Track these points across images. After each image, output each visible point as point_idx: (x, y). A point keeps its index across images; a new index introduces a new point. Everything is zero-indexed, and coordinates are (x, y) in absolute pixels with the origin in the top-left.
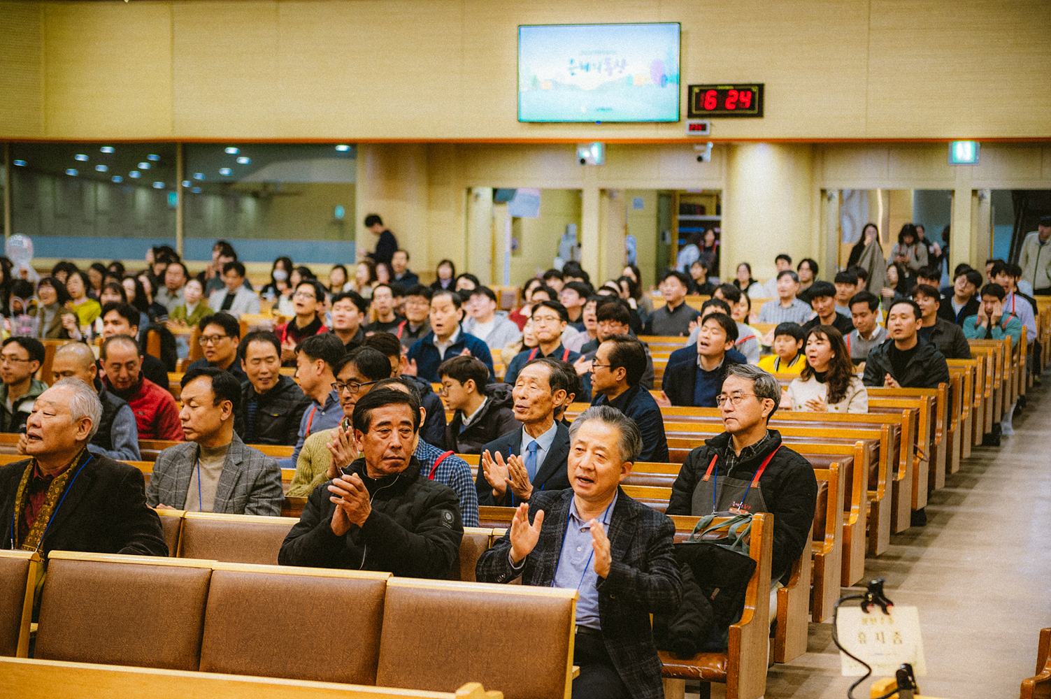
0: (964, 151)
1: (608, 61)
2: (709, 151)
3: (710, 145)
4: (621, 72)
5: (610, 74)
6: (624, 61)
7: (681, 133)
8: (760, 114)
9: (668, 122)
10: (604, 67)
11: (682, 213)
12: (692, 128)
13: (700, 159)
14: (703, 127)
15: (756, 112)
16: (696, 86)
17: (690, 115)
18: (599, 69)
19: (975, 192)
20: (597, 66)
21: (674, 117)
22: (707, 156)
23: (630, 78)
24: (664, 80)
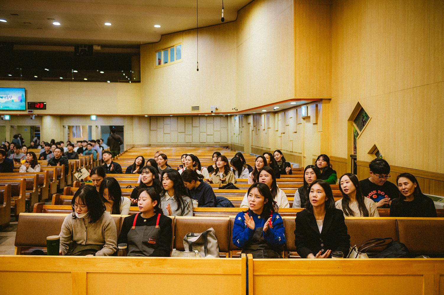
0: (94, 118)
1: (7, 96)
2: (34, 117)
3: (34, 116)
4: (11, 99)
5: (8, 99)
6: (11, 96)
7: (26, 113)
8: (45, 109)
9: (23, 110)
10: (6, 97)
11: (35, 132)
12: (29, 111)
13: (31, 119)
14: (32, 112)
15: (44, 108)
16: (30, 102)
17: (28, 109)
18: (5, 98)
19: (96, 126)
20: (5, 97)
21: (24, 109)
22: (33, 118)
23: (13, 100)
24: (21, 101)
